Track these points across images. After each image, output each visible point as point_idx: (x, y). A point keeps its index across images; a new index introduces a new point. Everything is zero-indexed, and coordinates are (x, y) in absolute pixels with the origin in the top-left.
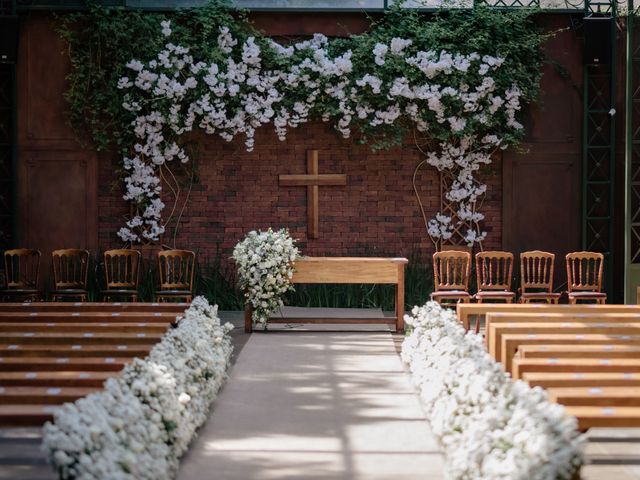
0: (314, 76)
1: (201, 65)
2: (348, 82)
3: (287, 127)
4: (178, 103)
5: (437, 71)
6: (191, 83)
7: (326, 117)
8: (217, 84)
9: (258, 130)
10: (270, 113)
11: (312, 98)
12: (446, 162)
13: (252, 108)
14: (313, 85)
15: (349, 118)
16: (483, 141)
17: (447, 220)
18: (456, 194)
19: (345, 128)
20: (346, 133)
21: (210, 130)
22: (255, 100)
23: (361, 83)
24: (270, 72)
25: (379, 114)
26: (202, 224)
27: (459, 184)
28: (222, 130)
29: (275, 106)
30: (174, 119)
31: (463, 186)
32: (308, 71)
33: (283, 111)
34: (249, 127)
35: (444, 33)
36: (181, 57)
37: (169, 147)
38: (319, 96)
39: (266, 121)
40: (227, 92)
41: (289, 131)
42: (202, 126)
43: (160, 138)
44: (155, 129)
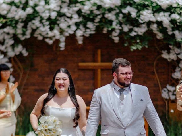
0: (99, 7)
2: (118, 11)
3: (83, 36)
4: (22, 22)
5: (168, 5)
6: (29, 10)
7: (105, 31)
8: (44, 12)
9: (67, 38)
10: (74, 28)
11: (97, 20)
12: (172, 57)
14: (98, 12)
15: (118, 32)
19: (115, 37)
20: (116, 40)
21: (40, 38)
22: (65, 21)
23: (125, 11)
24: (74, 5)
25: (136, 29)
26: (35, 90)
27: (179, 69)
28: (47, 38)
29: (77, 24)
30: (19, 31)
33: (81, 27)
34: (62, 36)
37: (17, 47)
38: (101, 19)
39: (72, 32)
40: (50, 16)
41: (85, 38)
42: (35, 35)
43: (12, 42)
44: (9, 37)
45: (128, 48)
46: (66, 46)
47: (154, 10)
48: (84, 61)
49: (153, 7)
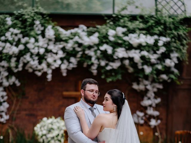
0: (80, 45)
1: (26, 39)
2: (96, 48)
3: (67, 69)
4: (15, 57)
5: (138, 44)
6: (21, 47)
7: (85, 65)
8: (34, 49)
9: (53, 70)
10: (59, 62)
11: (79, 55)
12: (141, 87)
13: (50, 60)
14: (79, 49)
15: (96, 66)
16: (159, 78)
17: (141, 114)
18: (146, 102)
19: (94, 70)
20: (95, 72)
21: (31, 70)
22: (52, 56)
24: (59, 43)
25: (111, 64)
26: (27, 115)
27: (147, 98)
28: (36, 70)
29: (62, 59)
30: (13, 64)
31: (149, 98)
32: (77, 42)
33: (65, 61)
34: (49, 69)
35: (142, 26)
36: (16, 35)
37: (11, 78)
38: (82, 55)
39: (57, 66)
40: (38, 52)
41: (68, 71)
42: (26, 68)
43: (6, 74)
44: (4, 69)
45: (105, 80)
46: (53, 77)
47: (127, 47)
48: (67, 91)
49: (126, 45)
